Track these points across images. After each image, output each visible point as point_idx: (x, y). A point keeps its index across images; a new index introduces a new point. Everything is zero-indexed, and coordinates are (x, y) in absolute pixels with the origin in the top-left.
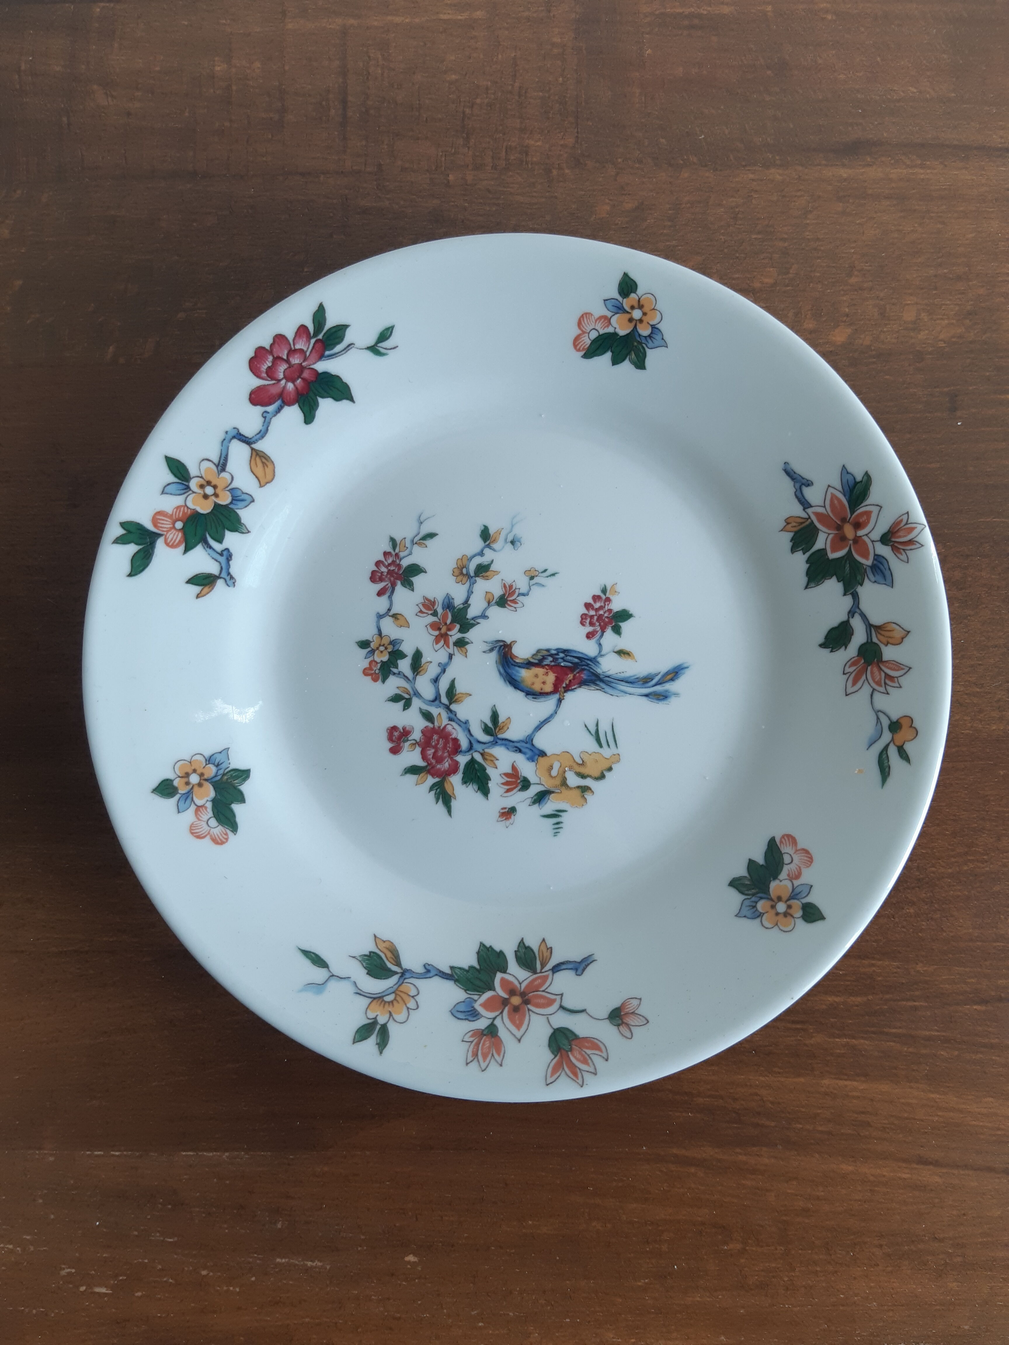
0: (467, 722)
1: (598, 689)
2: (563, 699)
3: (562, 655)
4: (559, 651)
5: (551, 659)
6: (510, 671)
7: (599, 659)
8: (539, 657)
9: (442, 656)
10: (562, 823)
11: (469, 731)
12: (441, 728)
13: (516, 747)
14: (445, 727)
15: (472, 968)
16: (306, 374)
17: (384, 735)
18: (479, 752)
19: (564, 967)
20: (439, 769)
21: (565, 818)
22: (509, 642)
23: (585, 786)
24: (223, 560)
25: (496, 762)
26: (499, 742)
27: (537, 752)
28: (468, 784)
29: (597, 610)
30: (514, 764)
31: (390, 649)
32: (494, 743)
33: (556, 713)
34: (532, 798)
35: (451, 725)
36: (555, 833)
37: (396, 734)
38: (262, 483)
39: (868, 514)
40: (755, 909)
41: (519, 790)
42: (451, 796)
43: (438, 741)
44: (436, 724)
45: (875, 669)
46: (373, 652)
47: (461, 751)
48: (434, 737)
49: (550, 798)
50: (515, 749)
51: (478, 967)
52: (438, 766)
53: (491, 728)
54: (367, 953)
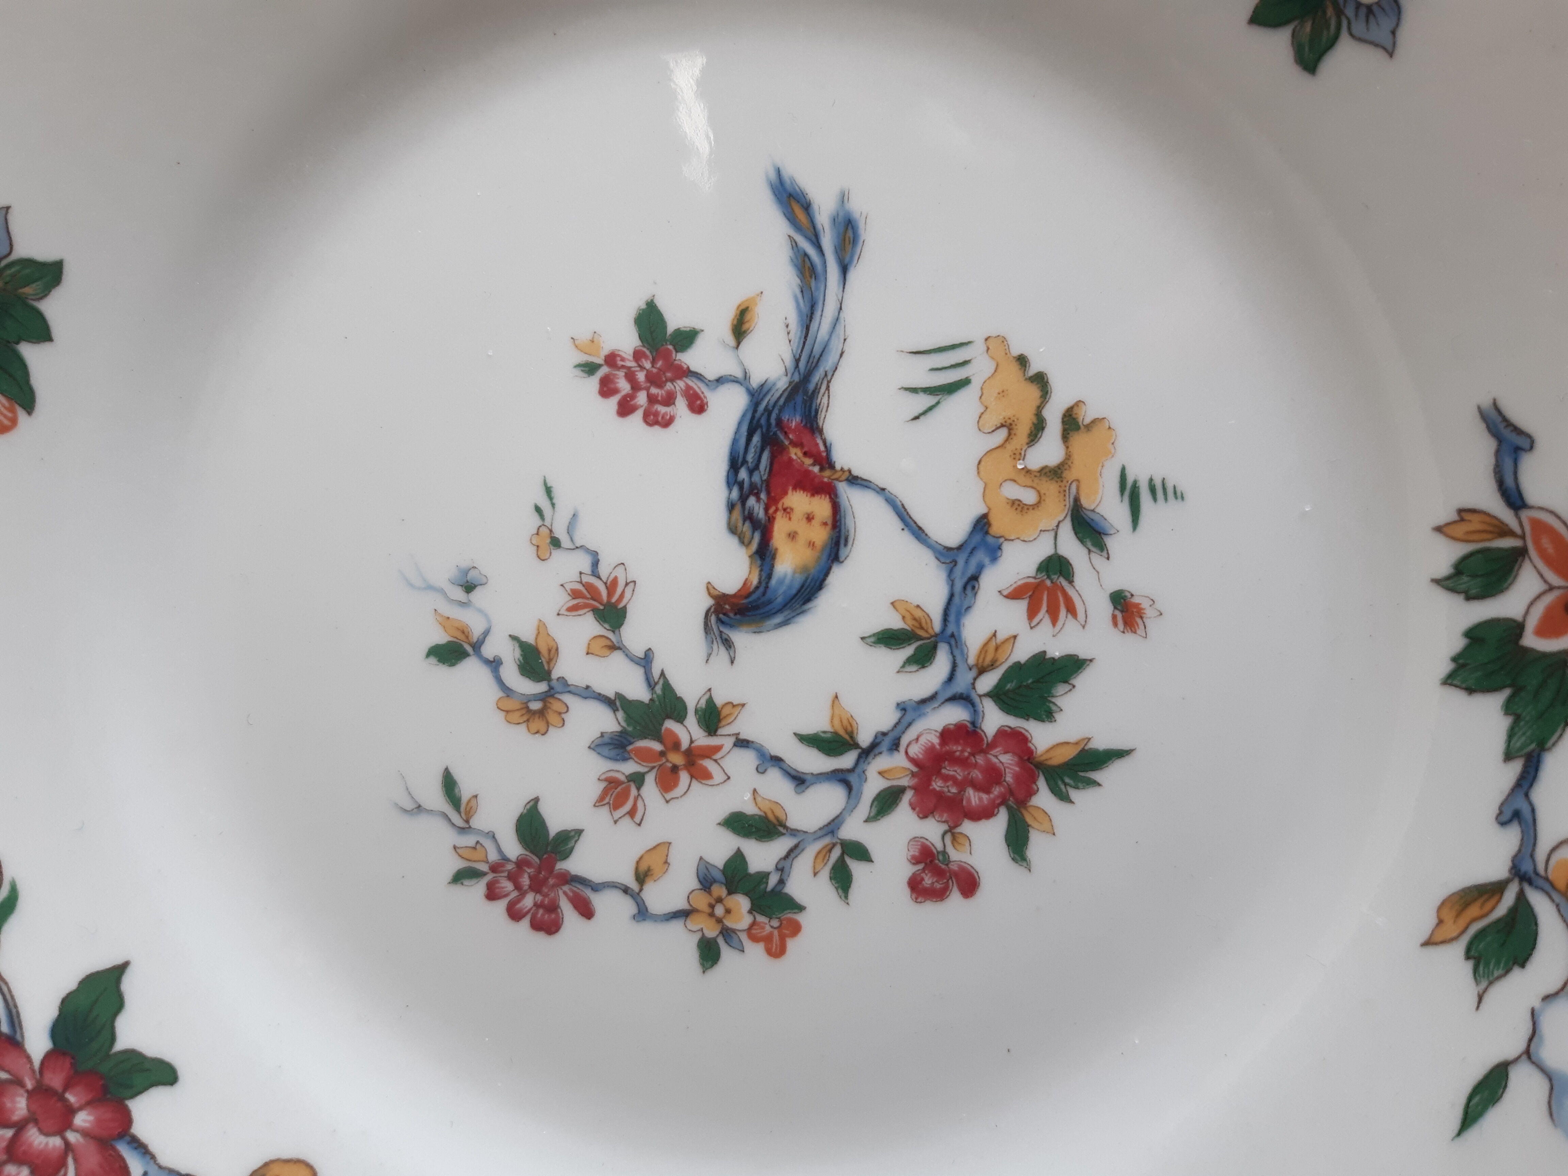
0: (902, 708)
1: (828, 388)
2: (850, 471)
3: (743, 474)
4: (732, 479)
5: (752, 501)
6: (780, 600)
7: (755, 382)
8: (747, 528)
10: (1151, 480)
11: (924, 702)
12: (915, 769)
13: (965, 588)
14: (913, 761)
15: (1508, 708)
17: (930, 908)
18: (975, 679)
19: (1509, 481)
20: (1017, 777)
21: (1139, 473)
22: (709, 602)
23: (1064, 422)
25: (1001, 637)
26: (951, 628)
27: (977, 538)
28: (1054, 708)
29: (636, 387)
30: (1005, 593)
31: (719, 890)
32: (953, 642)
33: (883, 490)
34: (1090, 551)
35: (908, 746)
36: (1176, 498)
37: (928, 880)
40: (1375, 9)
41: (1071, 583)
42: (1083, 750)
43: (946, 778)
44: (905, 782)
46: (727, 933)
47: (973, 723)
48: (938, 789)
49: (1092, 508)
50: (969, 588)
51: (1507, 693)
52: (1009, 778)
53: (917, 649)
54: (1469, 966)
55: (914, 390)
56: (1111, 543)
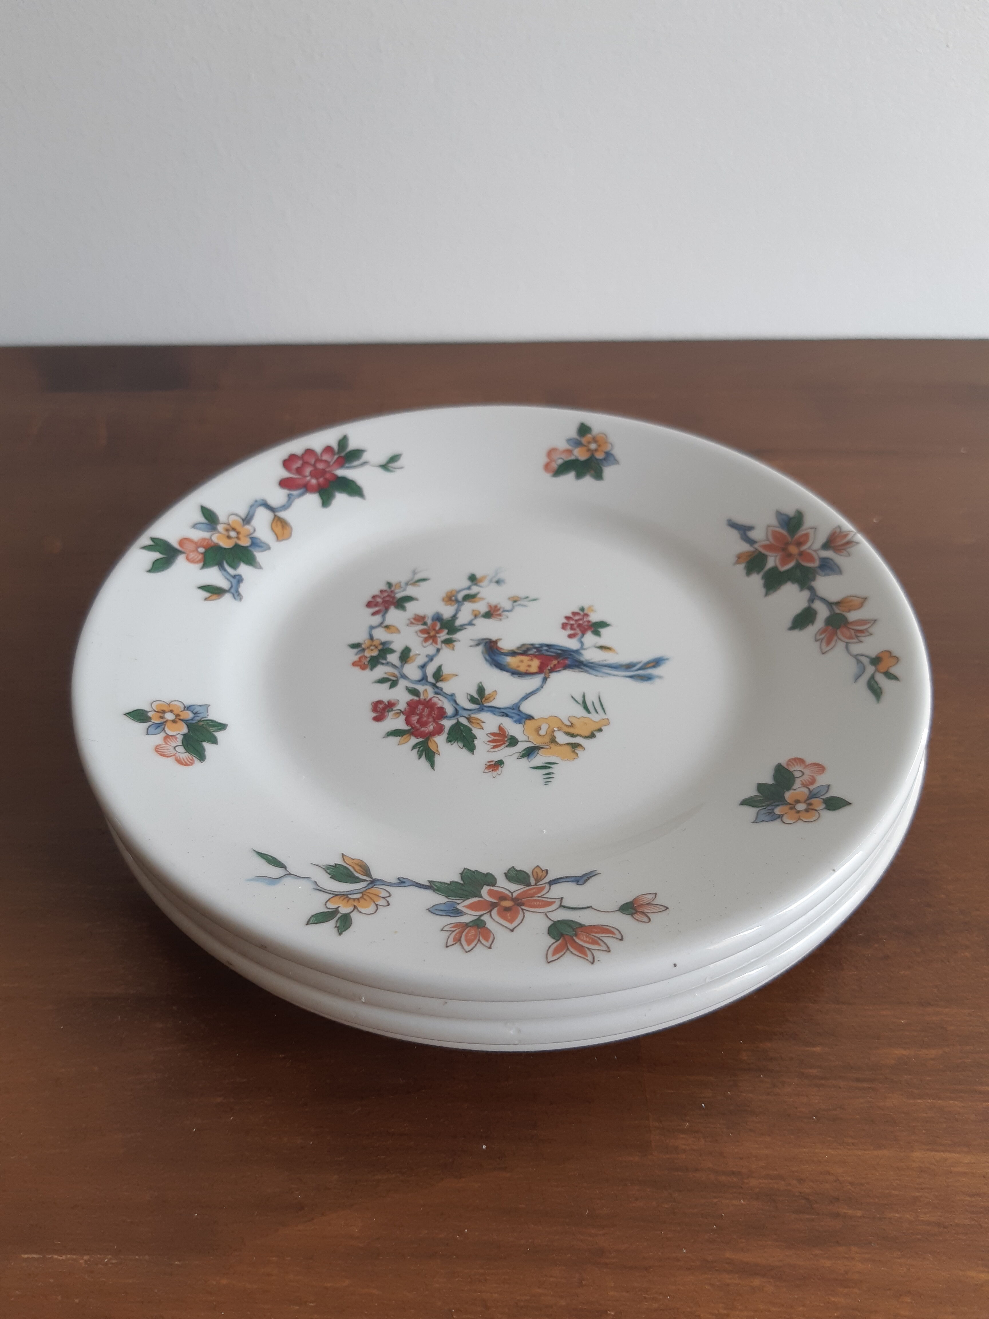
0: (453, 695)
2: (549, 677)
4: (542, 645)
6: (496, 658)
7: (583, 652)
8: (524, 649)
9: (431, 650)
10: (553, 773)
11: (455, 702)
12: (427, 700)
13: (503, 713)
14: (431, 699)
16: (328, 476)
17: (369, 707)
18: (465, 717)
20: (424, 732)
21: (555, 769)
22: (494, 639)
23: (575, 743)
24: (234, 581)
25: (483, 725)
26: (486, 709)
27: (524, 716)
28: (452, 742)
29: (576, 621)
30: (501, 725)
31: (380, 647)
32: (480, 709)
33: (542, 687)
34: (520, 753)
35: (437, 697)
36: (546, 782)
37: (381, 706)
38: (279, 538)
39: (806, 536)
41: (507, 747)
42: (434, 753)
43: (423, 710)
44: (422, 697)
45: (845, 630)
46: (364, 650)
47: (446, 717)
48: (419, 707)
49: (539, 753)
50: (502, 714)
52: (423, 729)
53: (477, 699)
55: (584, 696)
56: (524, 760)
